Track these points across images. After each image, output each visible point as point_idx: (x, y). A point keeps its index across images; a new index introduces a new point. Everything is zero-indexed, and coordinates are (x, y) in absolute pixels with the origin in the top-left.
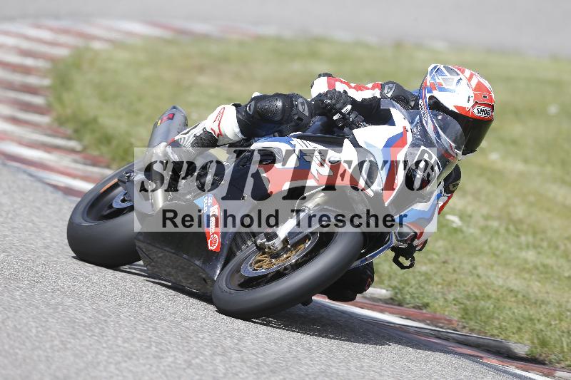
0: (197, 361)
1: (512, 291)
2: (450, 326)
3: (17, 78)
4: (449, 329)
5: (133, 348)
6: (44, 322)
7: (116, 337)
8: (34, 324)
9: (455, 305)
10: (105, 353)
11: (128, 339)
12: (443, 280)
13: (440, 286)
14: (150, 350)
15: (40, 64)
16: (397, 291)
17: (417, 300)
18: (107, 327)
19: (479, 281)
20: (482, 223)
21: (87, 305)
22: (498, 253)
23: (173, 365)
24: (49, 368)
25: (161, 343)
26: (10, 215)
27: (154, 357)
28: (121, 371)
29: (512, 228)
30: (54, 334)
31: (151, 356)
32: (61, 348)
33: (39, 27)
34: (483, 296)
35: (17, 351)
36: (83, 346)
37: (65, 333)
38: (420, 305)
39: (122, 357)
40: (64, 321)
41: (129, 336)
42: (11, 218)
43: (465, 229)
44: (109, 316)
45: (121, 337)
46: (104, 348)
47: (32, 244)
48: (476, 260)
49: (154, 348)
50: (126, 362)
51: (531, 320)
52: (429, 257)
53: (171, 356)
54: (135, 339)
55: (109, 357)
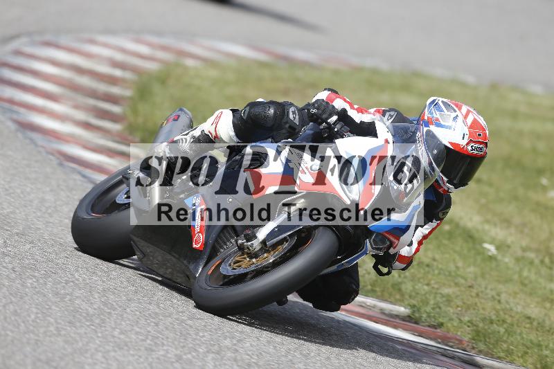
0: (189, 356)
1: (529, 318)
2: (460, 346)
3: (102, 87)
4: (458, 348)
5: (128, 340)
6: (47, 309)
7: (114, 329)
8: (35, 310)
9: (469, 326)
10: (97, 342)
11: (125, 331)
12: (464, 303)
13: (459, 309)
14: (144, 343)
15: (128, 75)
16: (415, 309)
17: (433, 320)
18: (109, 318)
19: (498, 307)
20: (519, 253)
21: (96, 297)
22: (526, 282)
23: (162, 358)
24: (35, 350)
25: (158, 338)
26: (49, 211)
27: (146, 349)
28: (107, 359)
29: (547, 260)
30: (52, 320)
31: (143, 348)
32: (55, 334)
33: (139, 41)
34: (499, 321)
35: (9, 333)
36: (78, 334)
37: (63, 320)
38: (435, 324)
39: (113, 347)
40: (67, 310)
41: (129, 328)
42: (49, 214)
43: (499, 257)
44: (115, 309)
45: (120, 329)
46: (98, 337)
47: (61, 238)
48: (501, 287)
49: (148, 341)
50: (115, 351)
51: (539, 346)
52: (456, 281)
53: (164, 350)
54: (133, 332)
55: (100, 346)
